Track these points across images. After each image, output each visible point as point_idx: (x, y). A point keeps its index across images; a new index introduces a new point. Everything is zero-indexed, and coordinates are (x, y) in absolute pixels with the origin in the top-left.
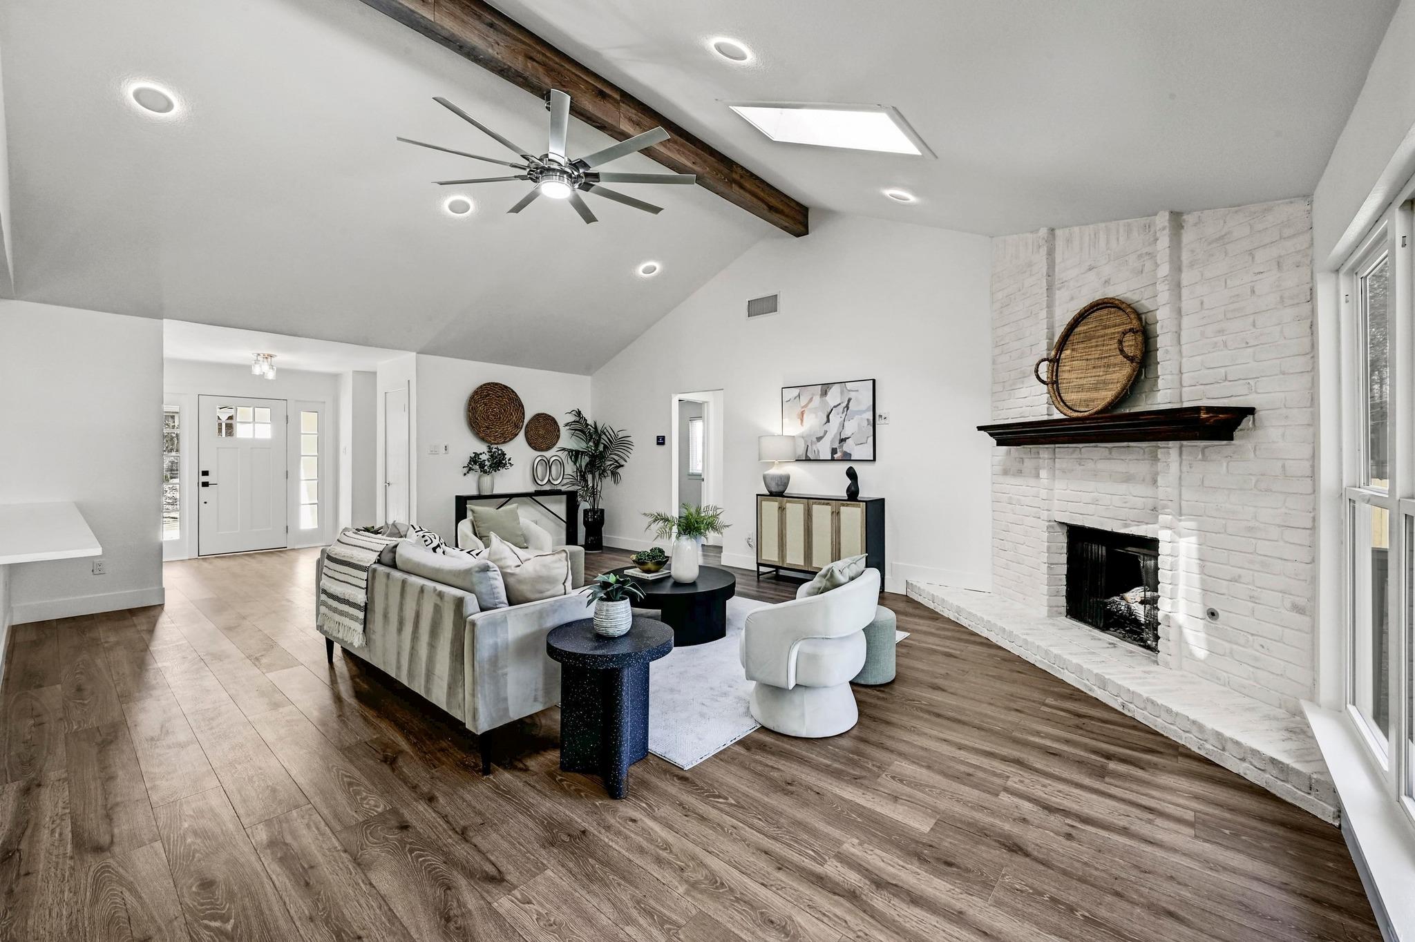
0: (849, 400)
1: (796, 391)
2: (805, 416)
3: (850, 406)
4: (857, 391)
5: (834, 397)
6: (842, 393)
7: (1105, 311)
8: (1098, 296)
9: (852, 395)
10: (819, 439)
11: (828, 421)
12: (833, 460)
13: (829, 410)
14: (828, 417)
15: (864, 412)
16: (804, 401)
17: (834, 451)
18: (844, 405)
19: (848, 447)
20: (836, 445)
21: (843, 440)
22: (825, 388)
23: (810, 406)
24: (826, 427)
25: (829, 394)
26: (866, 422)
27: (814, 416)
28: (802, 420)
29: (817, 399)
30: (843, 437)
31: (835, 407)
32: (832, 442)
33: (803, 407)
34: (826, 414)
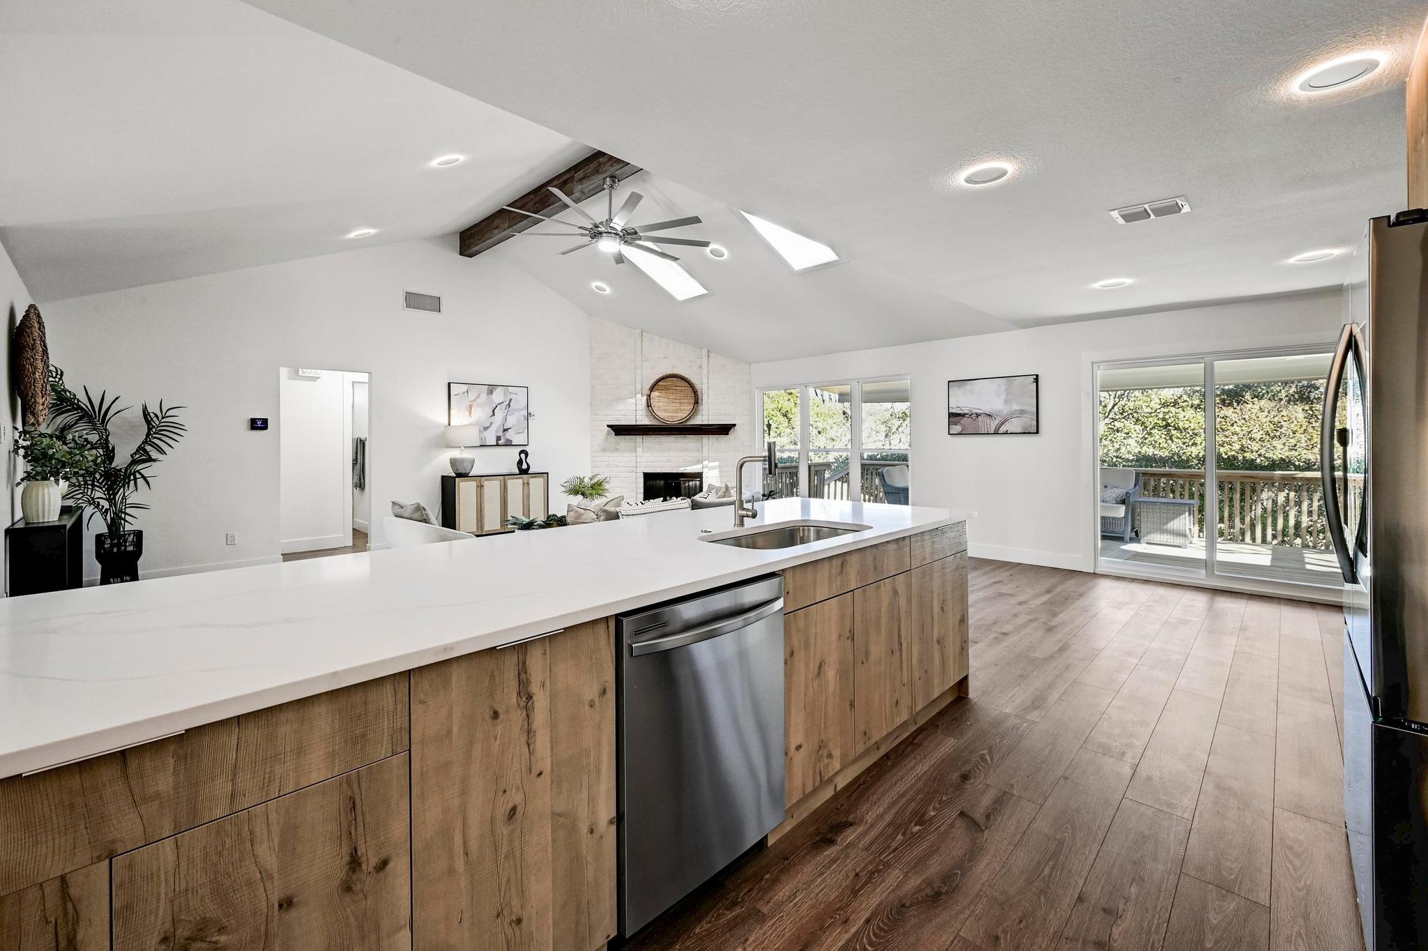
0: (510, 400)
1: (465, 388)
2: (473, 409)
3: (511, 404)
4: (516, 394)
5: (498, 396)
6: (505, 394)
7: (675, 379)
8: (670, 372)
9: (513, 396)
10: (486, 429)
11: (494, 414)
12: (497, 445)
13: (495, 406)
14: (493, 411)
15: (521, 410)
16: (472, 396)
17: (498, 438)
18: (507, 403)
19: (509, 435)
20: (500, 434)
21: (505, 430)
22: (491, 388)
23: (478, 401)
24: (492, 419)
25: (495, 393)
26: (523, 418)
27: (481, 409)
28: (470, 413)
29: (484, 396)
30: (506, 427)
31: (499, 404)
32: (497, 431)
33: (471, 402)
34: (492, 409)
